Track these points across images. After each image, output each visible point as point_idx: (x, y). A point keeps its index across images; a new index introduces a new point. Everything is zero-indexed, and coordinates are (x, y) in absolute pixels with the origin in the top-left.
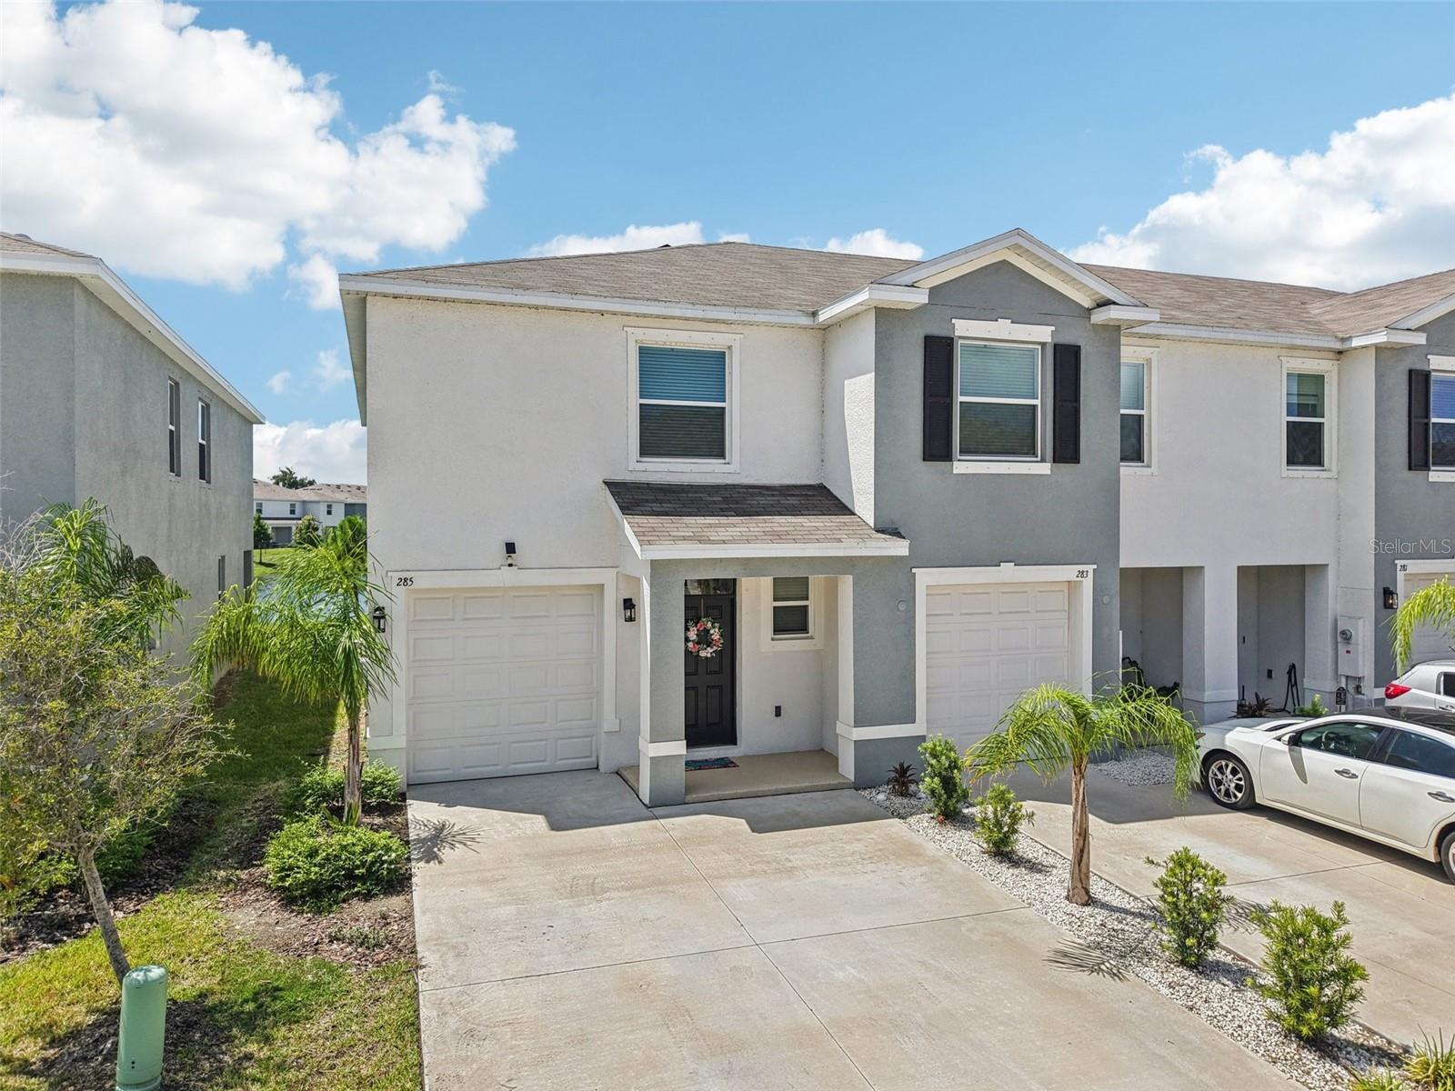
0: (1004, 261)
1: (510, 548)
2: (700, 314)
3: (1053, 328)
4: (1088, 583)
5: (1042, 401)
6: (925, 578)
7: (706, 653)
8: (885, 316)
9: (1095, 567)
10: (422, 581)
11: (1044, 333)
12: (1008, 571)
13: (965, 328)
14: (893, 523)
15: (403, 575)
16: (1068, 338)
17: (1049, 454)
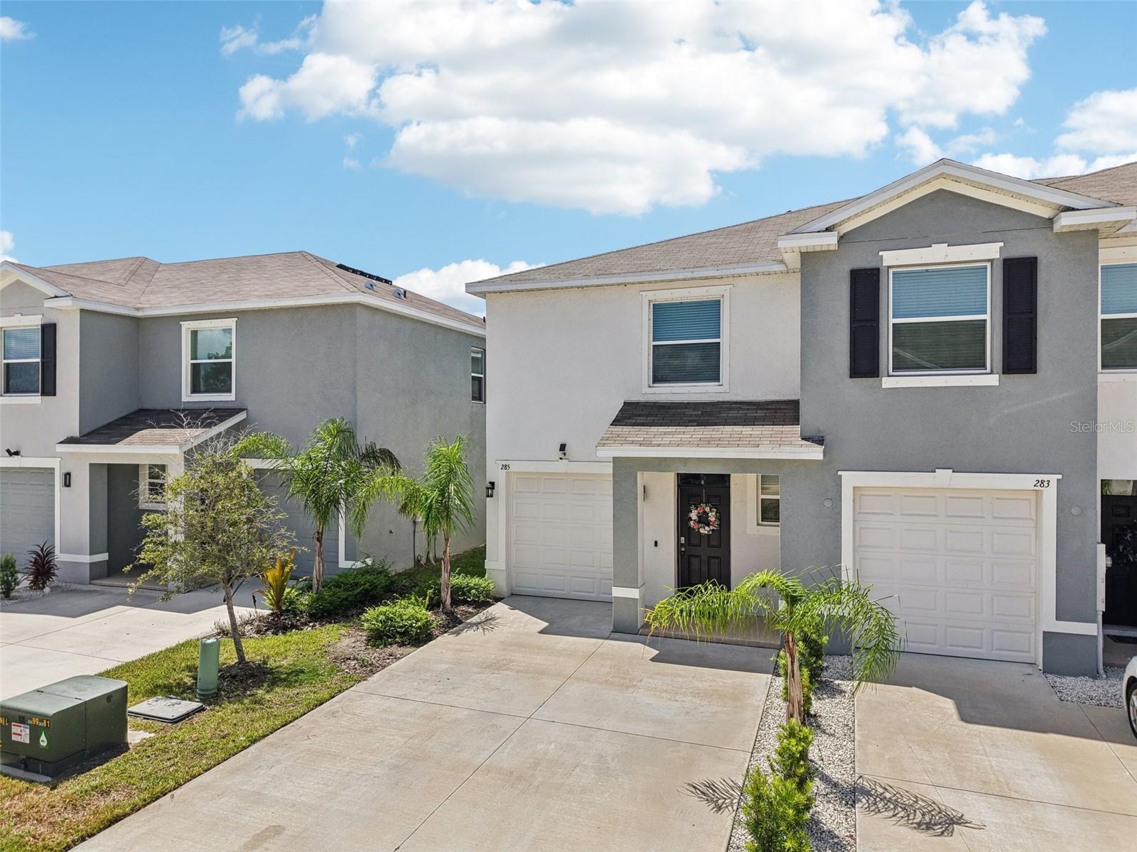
0: (941, 190)
1: (563, 447)
2: (689, 275)
3: (1002, 244)
4: (1050, 494)
5: (991, 316)
6: (850, 480)
7: (705, 531)
9: (1060, 477)
10: (515, 467)
11: (992, 251)
12: (943, 477)
15: (504, 463)
16: (1021, 250)
17: (999, 365)
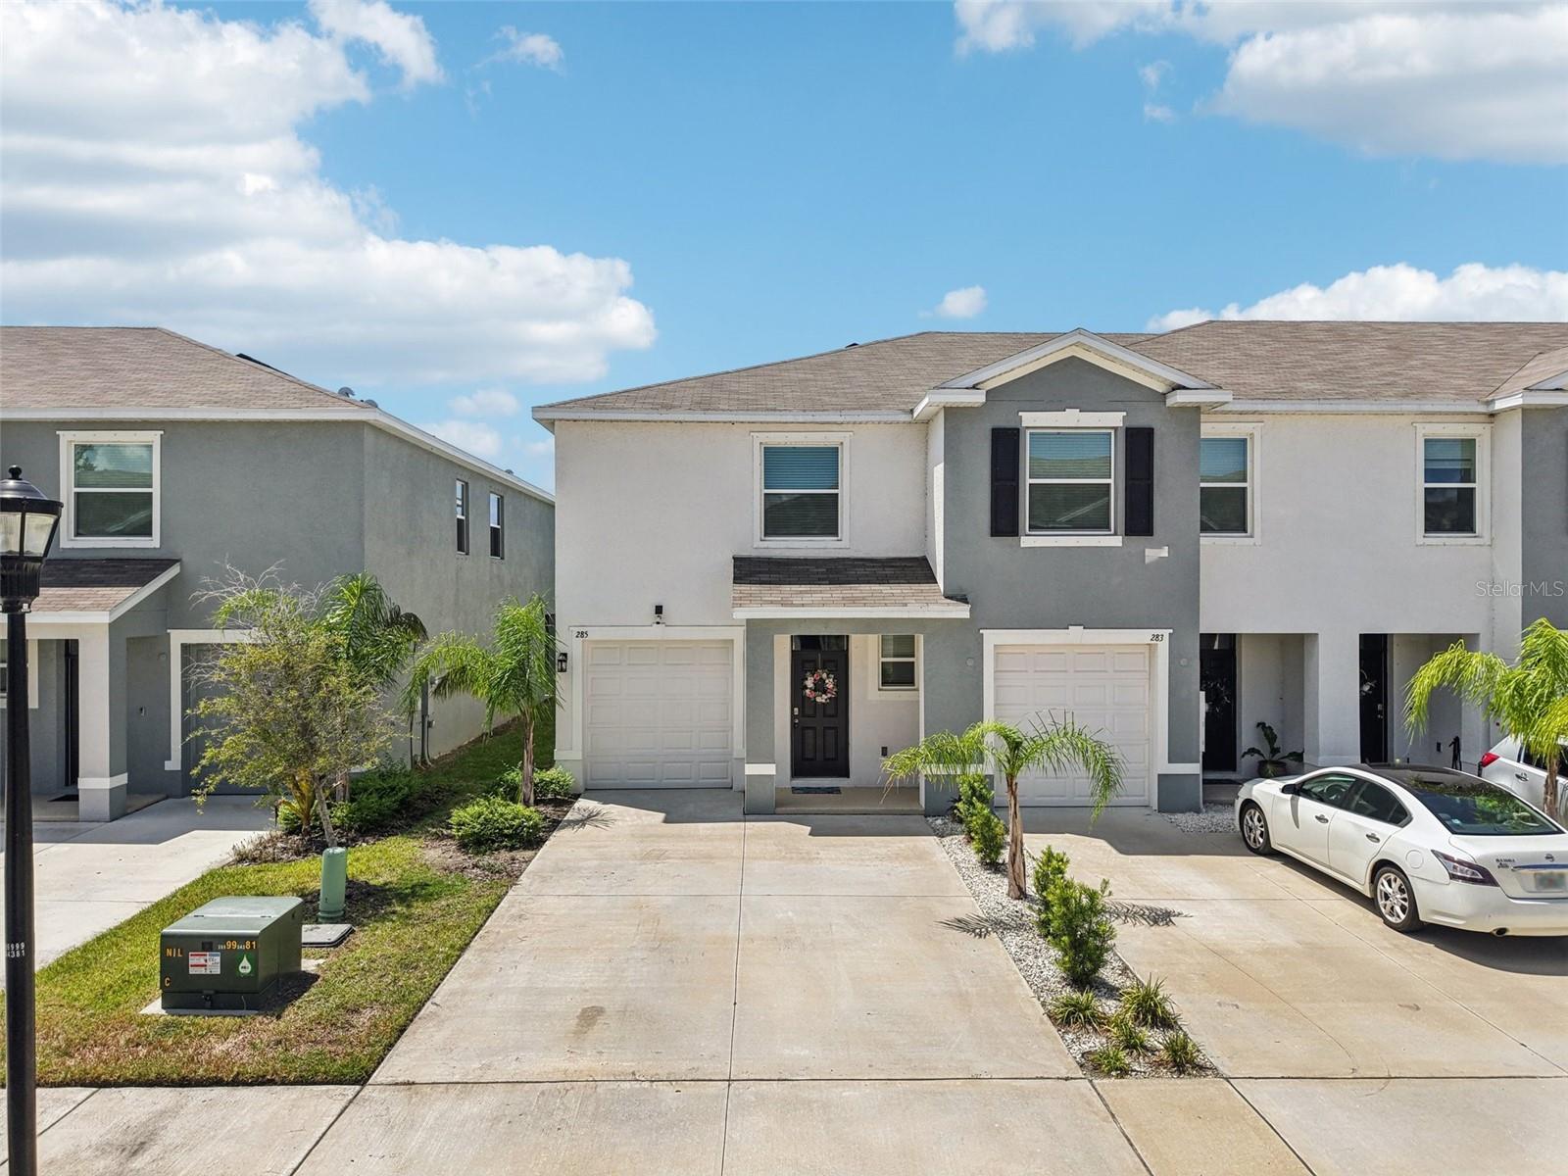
0: (1073, 358)
1: (659, 610)
2: (810, 418)
3: (1125, 414)
4: (1163, 647)
5: (1114, 481)
6: (991, 638)
7: (821, 699)
8: (951, 413)
9: (1171, 631)
10: (595, 634)
11: (1115, 419)
12: (1076, 634)
13: (1030, 419)
14: (961, 590)
15: (581, 629)
16: (1141, 421)
17: (1122, 528)
